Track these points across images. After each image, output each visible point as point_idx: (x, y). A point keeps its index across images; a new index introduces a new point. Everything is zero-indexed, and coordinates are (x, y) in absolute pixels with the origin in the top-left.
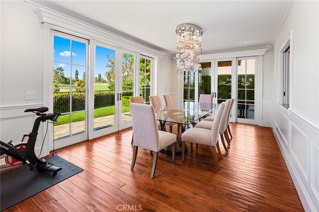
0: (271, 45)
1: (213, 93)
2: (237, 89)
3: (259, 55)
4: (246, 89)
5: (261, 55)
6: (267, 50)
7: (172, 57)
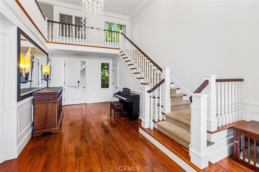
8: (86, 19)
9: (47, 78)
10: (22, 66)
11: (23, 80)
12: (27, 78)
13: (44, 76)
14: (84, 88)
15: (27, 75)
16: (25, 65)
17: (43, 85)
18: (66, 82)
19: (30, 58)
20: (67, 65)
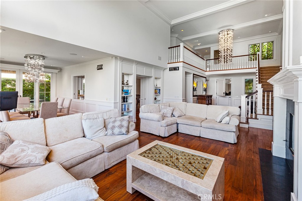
2: (39, 92)
3: (54, 73)
8: (232, 50)
9: (205, 90)
10: (194, 85)
11: (194, 90)
12: (195, 90)
13: (204, 89)
14: (230, 97)
15: (195, 88)
16: (195, 85)
17: (204, 94)
18: (218, 93)
19: (196, 83)
20: (218, 82)
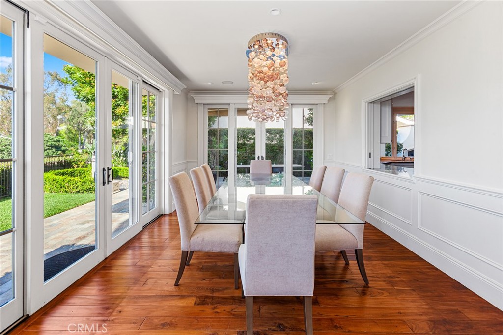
0: (333, 92)
1: (259, 157)
2: (293, 150)
3: (320, 104)
4: (303, 150)
5: (322, 104)
6: (330, 98)
7: (187, 95)
